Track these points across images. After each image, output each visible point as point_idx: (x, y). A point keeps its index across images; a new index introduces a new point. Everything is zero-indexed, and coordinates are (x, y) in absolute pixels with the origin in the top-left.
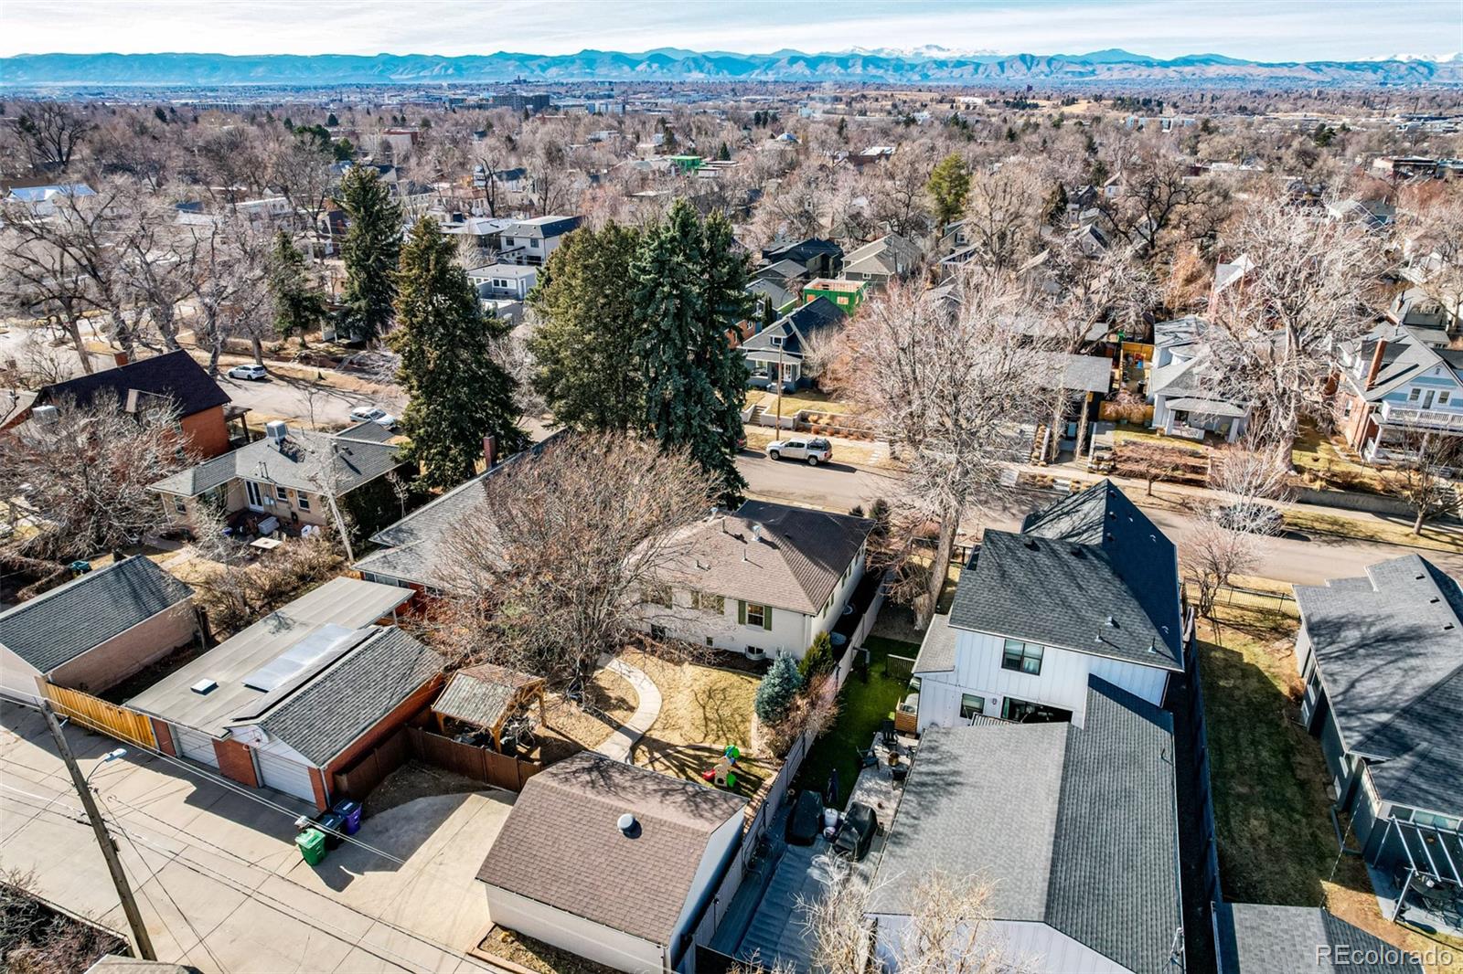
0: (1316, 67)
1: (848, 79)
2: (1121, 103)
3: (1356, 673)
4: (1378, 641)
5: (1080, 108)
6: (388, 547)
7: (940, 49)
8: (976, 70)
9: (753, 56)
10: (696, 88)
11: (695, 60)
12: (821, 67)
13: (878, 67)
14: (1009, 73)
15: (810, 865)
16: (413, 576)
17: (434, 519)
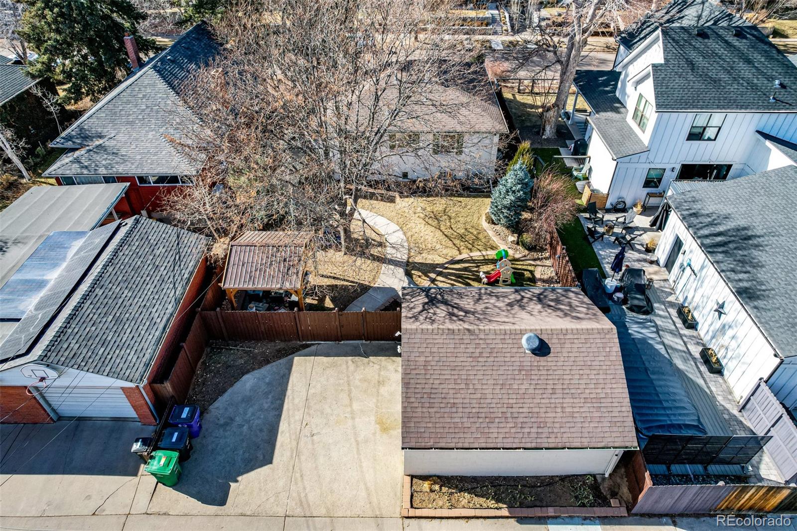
6: (75, 150)
16: (121, 169)
17: (115, 113)
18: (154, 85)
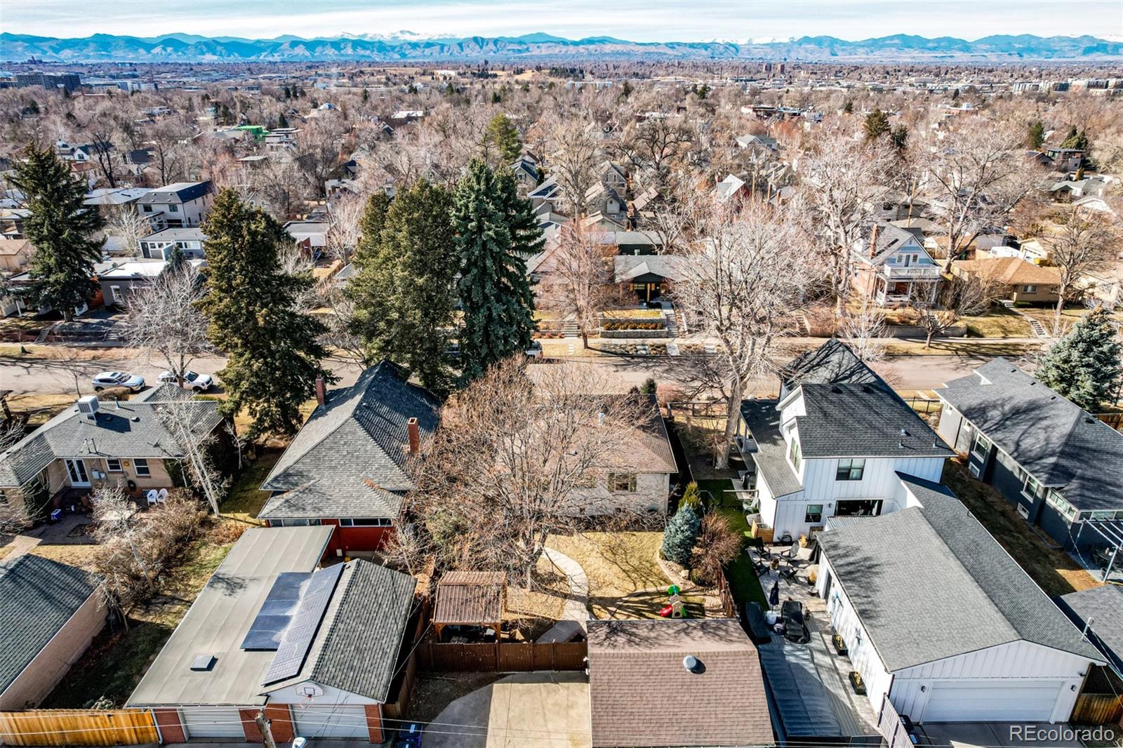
0: (671, 46)
1: (343, 59)
2: (555, 72)
3: (1015, 436)
4: (1014, 414)
5: (527, 76)
6: (283, 492)
7: (412, 34)
8: (442, 49)
9: (259, 41)
10: (215, 67)
11: (206, 44)
12: (319, 49)
13: (365, 48)
14: (467, 51)
15: (784, 655)
16: (327, 513)
17: (319, 459)
18: (354, 433)
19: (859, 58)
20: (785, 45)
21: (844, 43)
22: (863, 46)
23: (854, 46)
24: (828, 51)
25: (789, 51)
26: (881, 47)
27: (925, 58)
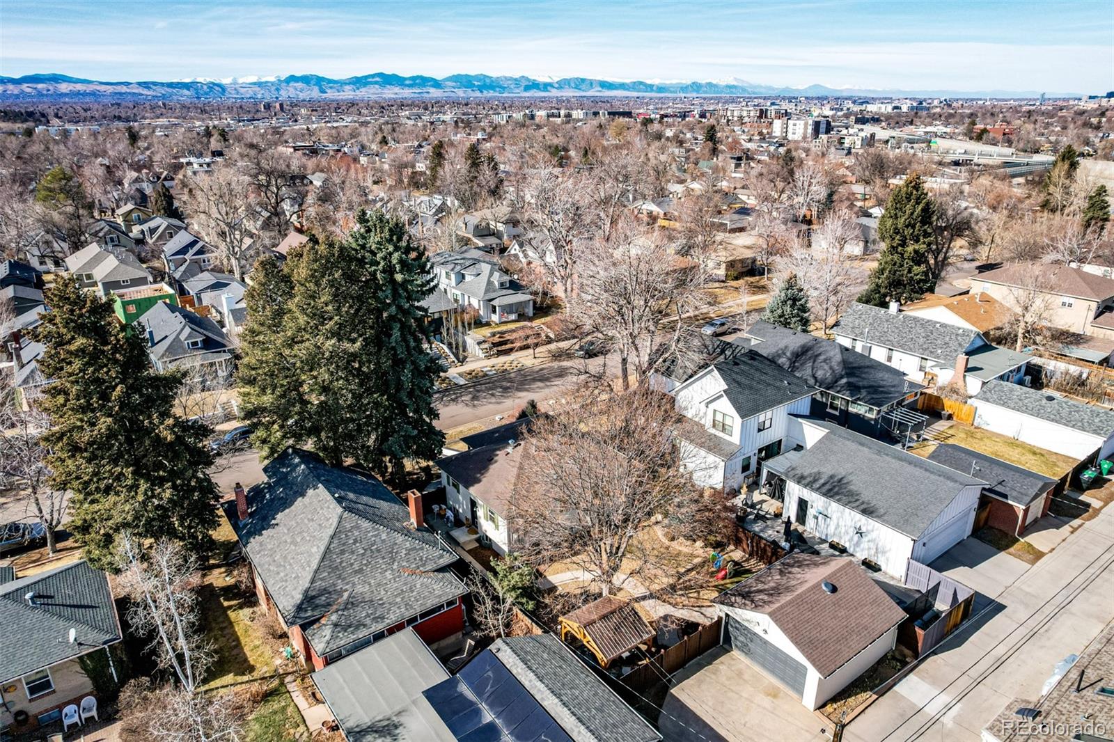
0: (146, 85)
4: (797, 358)
6: (318, 620)
17: (337, 568)
18: (358, 527)
19: (348, 94)
20: (273, 84)
21: (330, 81)
22: (349, 84)
23: (341, 84)
24: (316, 88)
25: (277, 90)
26: (365, 84)
27: (407, 93)
